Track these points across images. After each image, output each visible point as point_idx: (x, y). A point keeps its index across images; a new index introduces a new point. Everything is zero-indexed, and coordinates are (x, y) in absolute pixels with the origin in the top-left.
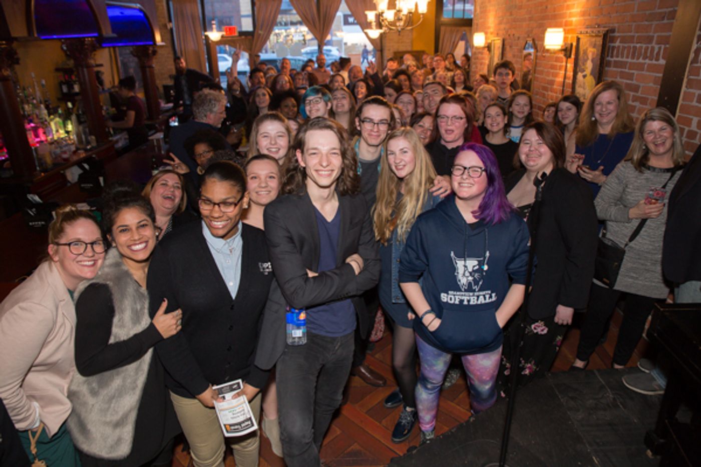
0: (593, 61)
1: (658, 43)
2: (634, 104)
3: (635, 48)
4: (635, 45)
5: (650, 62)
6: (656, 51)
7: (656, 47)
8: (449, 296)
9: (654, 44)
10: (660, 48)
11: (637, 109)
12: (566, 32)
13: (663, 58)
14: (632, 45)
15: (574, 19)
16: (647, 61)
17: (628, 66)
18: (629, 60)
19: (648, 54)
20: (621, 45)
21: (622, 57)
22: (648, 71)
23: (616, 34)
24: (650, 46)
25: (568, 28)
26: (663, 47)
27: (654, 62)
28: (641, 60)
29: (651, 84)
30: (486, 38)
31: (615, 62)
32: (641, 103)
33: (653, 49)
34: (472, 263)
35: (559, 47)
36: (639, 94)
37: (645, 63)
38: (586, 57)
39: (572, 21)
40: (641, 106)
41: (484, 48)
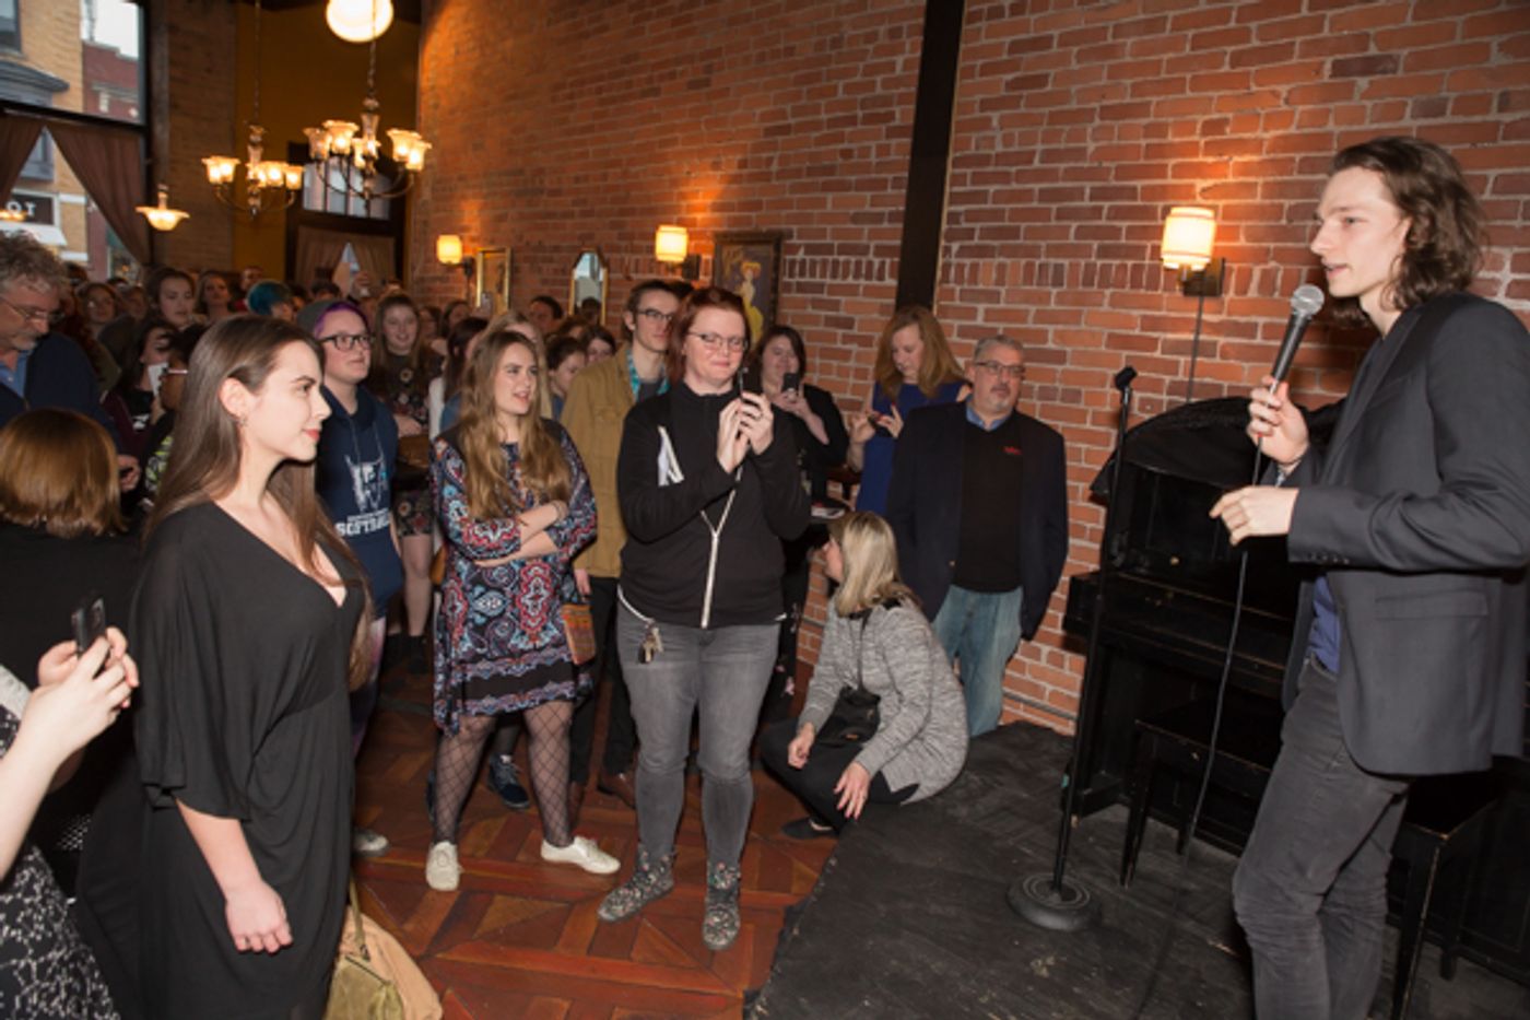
0: (754, 282)
1: (877, 254)
2: (848, 347)
3: (836, 263)
4: (835, 257)
5: (868, 283)
6: (876, 266)
7: (877, 262)
8: (349, 525)
9: (871, 256)
10: (883, 263)
11: (854, 354)
12: (691, 236)
13: (891, 276)
14: (830, 258)
15: (699, 216)
16: (862, 282)
17: (826, 289)
18: (828, 280)
19: (864, 272)
20: (808, 258)
21: (813, 275)
22: (865, 295)
23: (795, 241)
24: (864, 260)
25: (692, 229)
26: (888, 261)
27: (875, 282)
28: (850, 280)
29: (876, 316)
30: (464, 249)
31: (799, 284)
32: (861, 345)
33: (870, 264)
34: (368, 469)
35: (680, 259)
36: (855, 331)
37: (858, 286)
38: (737, 277)
39: (695, 219)
40: (862, 349)
41: (459, 265)
